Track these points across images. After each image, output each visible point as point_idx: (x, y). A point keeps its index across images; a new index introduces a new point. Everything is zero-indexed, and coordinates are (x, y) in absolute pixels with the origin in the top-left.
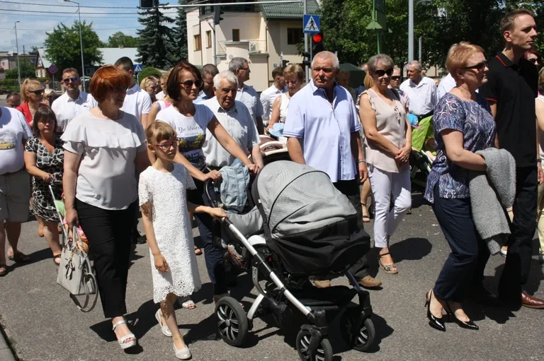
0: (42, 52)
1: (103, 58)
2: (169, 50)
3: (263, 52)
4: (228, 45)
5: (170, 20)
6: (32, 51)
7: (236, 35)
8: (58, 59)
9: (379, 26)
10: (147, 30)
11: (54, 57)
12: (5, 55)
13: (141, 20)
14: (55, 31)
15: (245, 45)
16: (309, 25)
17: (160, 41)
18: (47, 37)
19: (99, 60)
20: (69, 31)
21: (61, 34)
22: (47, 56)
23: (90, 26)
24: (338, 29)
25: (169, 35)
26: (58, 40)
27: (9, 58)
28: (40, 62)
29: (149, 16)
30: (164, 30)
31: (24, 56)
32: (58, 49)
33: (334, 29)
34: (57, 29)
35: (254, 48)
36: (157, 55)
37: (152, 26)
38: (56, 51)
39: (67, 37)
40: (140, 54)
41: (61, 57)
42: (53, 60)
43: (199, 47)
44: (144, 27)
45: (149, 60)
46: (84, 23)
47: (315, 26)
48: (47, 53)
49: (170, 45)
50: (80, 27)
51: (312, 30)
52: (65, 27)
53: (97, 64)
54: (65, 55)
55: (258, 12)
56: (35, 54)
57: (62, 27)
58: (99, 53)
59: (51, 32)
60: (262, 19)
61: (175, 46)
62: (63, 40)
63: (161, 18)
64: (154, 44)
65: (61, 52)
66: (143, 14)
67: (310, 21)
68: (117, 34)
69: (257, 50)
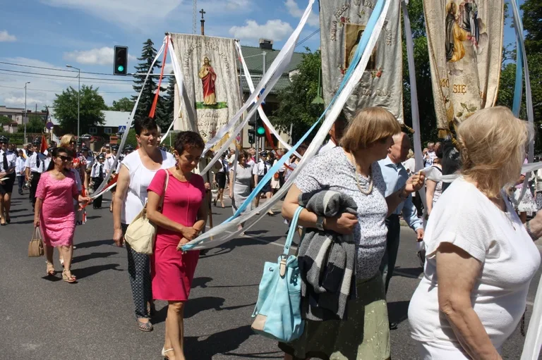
0: (51, 111)
1: (106, 119)
2: (159, 115)
5: (162, 89)
6: (44, 109)
8: (64, 118)
9: (322, 101)
11: (61, 116)
12: (20, 111)
13: (136, 88)
14: (64, 93)
18: (57, 98)
19: (101, 121)
20: (77, 94)
21: (70, 96)
22: (55, 115)
23: (96, 90)
24: (305, 105)
26: (66, 102)
27: (23, 114)
28: (49, 119)
31: (36, 113)
32: (65, 109)
33: (301, 105)
34: (66, 91)
37: (145, 93)
38: (64, 111)
39: (74, 99)
41: (67, 116)
42: (60, 119)
46: (91, 88)
48: (55, 113)
50: (87, 91)
52: (73, 91)
53: (99, 125)
54: (71, 115)
56: (46, 113)
57: (70, 90)
58: (102, 114)
59: (61, 94)
61: (164, 112)
62: (71, 101)
63: (153, 87)
65: (67, 111)
66: (138, 82)
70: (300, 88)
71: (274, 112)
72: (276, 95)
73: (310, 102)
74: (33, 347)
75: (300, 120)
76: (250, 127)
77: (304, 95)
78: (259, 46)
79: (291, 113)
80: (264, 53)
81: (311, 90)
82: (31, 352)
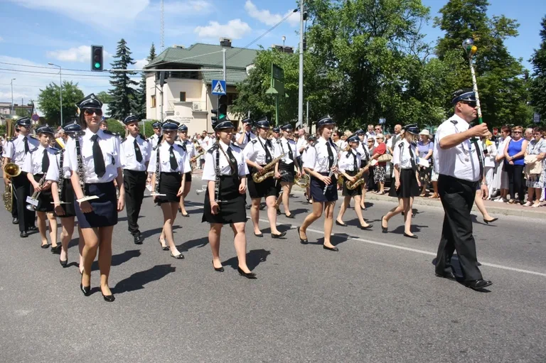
0: (37, 105)
2: (133, 106)
3: (204, 110)
4: (175, 104)
5: (135, 83)
6: (30, 103)
7: (183, 96)
8: (48, 110)
9: (275, 92)
10: (117, 89)
11: (45, 108)
12: (8, 105)
13: (112, 82)
14: (48, 89)
15: (190, 104)
16: (216, 88)
17: (126, 99)
18: (41, 93)
20: (59, 89)
21: (53, 90)
22: (40, 108)
23: (76, 85)
24: (260, 95)
25: (133, 95)
26: (49, 96)
27: (10, 108)
28: (35, 112)
29: (118, 79)
30: (130, 91)
31: (23, 107)
32: (49, 102)
33: (257, 95)
34: (49, 87)
35: (197, 107)
36: (123, 110)
37: (120, 87)
38: (48, 104)
39: (57, 93)
40: (110, 109)
41: (51, 109)
42: (44, 111)
43: (155, 105)
44: (114, 88)
45: (117, 114)
46: (72, 83)
47: (222, 89)
48: (40, 106)
49: (134, 102)
50: (68, 86)
51: (219, 92)
52: (56, 86)
54: (54, 108)
55: (201, 79)
56: (32, 106)
57: (53, 85)
59: (44, 89)
60: (204, 86)
61: (138, 104)
62: (54, 95)
63: (127, 81)
64: (121, 101)
65: (51, 104)
66: (114, 77)
67: (217, 85)
68: (101, 93)
69: (199, 109)
70: (256, 80)
71: (234, 101)
72: (236, 87)
73: (265, 91)
74: (25, 312)
75: (256, 107)
76: (214, 115)
77: (260, 87)
78: (219, 44)
79: (248, 102)
80: (224, 50)
81: (265, 82)
82: (23, 317)
